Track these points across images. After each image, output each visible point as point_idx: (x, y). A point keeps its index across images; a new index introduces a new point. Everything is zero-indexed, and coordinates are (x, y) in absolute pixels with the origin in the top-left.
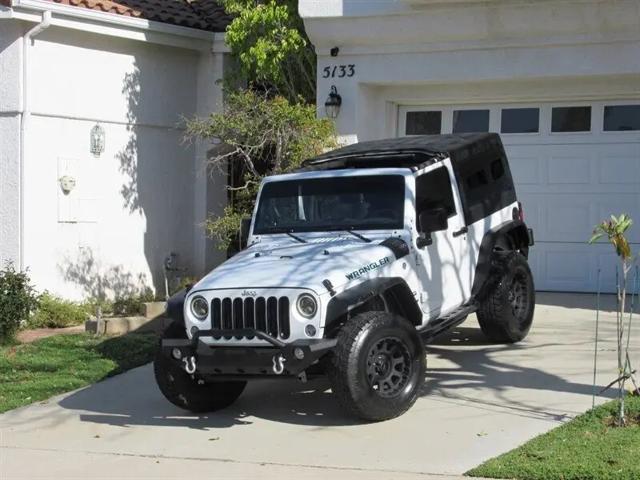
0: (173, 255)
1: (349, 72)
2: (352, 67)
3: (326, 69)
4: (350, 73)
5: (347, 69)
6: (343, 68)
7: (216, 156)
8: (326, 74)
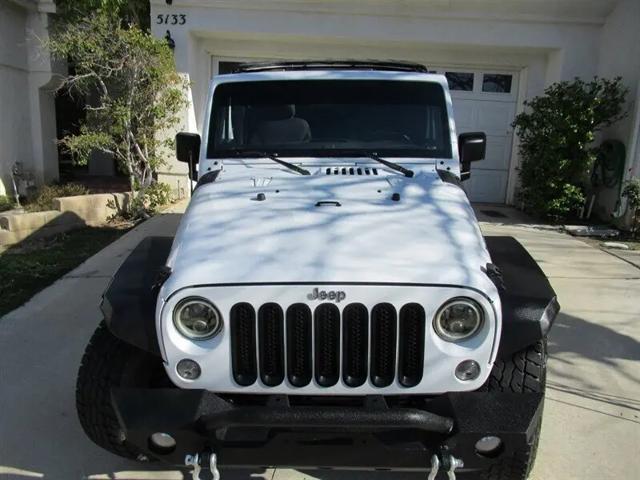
0: (17, 163)
1: (180, 20)
2: (183, 17)
3: (160, 17)
4: (182, 21)
5: (179, 18)
6: (175, 17)
7: (74, 75)
8: (159, 20)
